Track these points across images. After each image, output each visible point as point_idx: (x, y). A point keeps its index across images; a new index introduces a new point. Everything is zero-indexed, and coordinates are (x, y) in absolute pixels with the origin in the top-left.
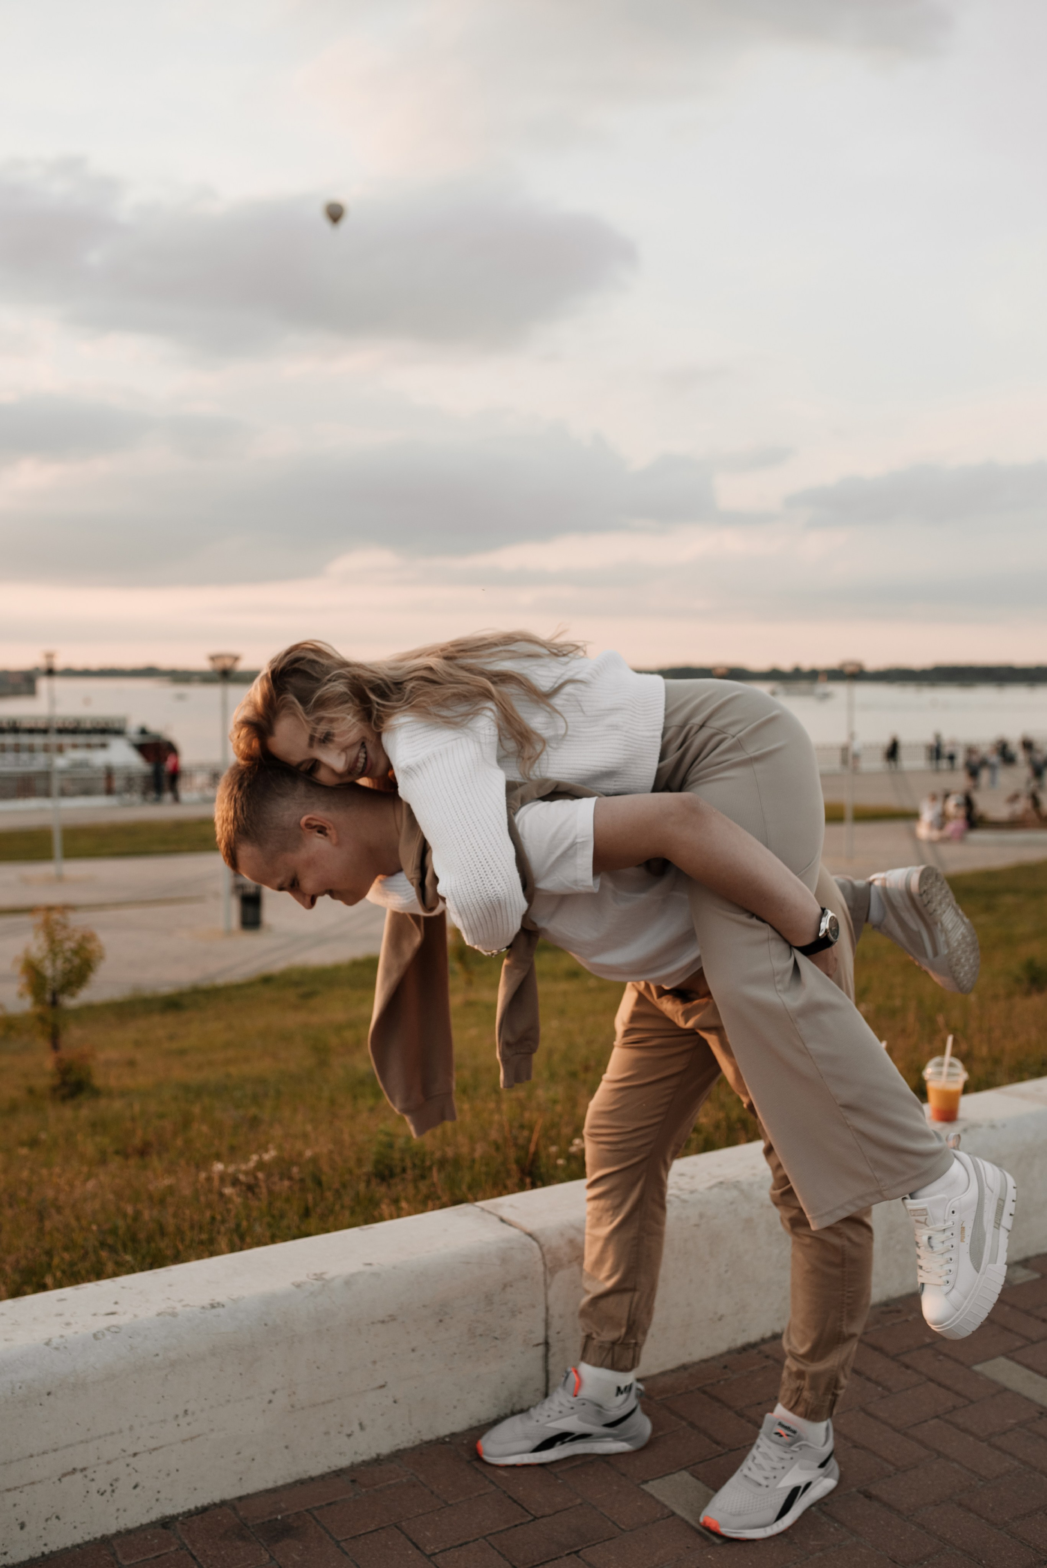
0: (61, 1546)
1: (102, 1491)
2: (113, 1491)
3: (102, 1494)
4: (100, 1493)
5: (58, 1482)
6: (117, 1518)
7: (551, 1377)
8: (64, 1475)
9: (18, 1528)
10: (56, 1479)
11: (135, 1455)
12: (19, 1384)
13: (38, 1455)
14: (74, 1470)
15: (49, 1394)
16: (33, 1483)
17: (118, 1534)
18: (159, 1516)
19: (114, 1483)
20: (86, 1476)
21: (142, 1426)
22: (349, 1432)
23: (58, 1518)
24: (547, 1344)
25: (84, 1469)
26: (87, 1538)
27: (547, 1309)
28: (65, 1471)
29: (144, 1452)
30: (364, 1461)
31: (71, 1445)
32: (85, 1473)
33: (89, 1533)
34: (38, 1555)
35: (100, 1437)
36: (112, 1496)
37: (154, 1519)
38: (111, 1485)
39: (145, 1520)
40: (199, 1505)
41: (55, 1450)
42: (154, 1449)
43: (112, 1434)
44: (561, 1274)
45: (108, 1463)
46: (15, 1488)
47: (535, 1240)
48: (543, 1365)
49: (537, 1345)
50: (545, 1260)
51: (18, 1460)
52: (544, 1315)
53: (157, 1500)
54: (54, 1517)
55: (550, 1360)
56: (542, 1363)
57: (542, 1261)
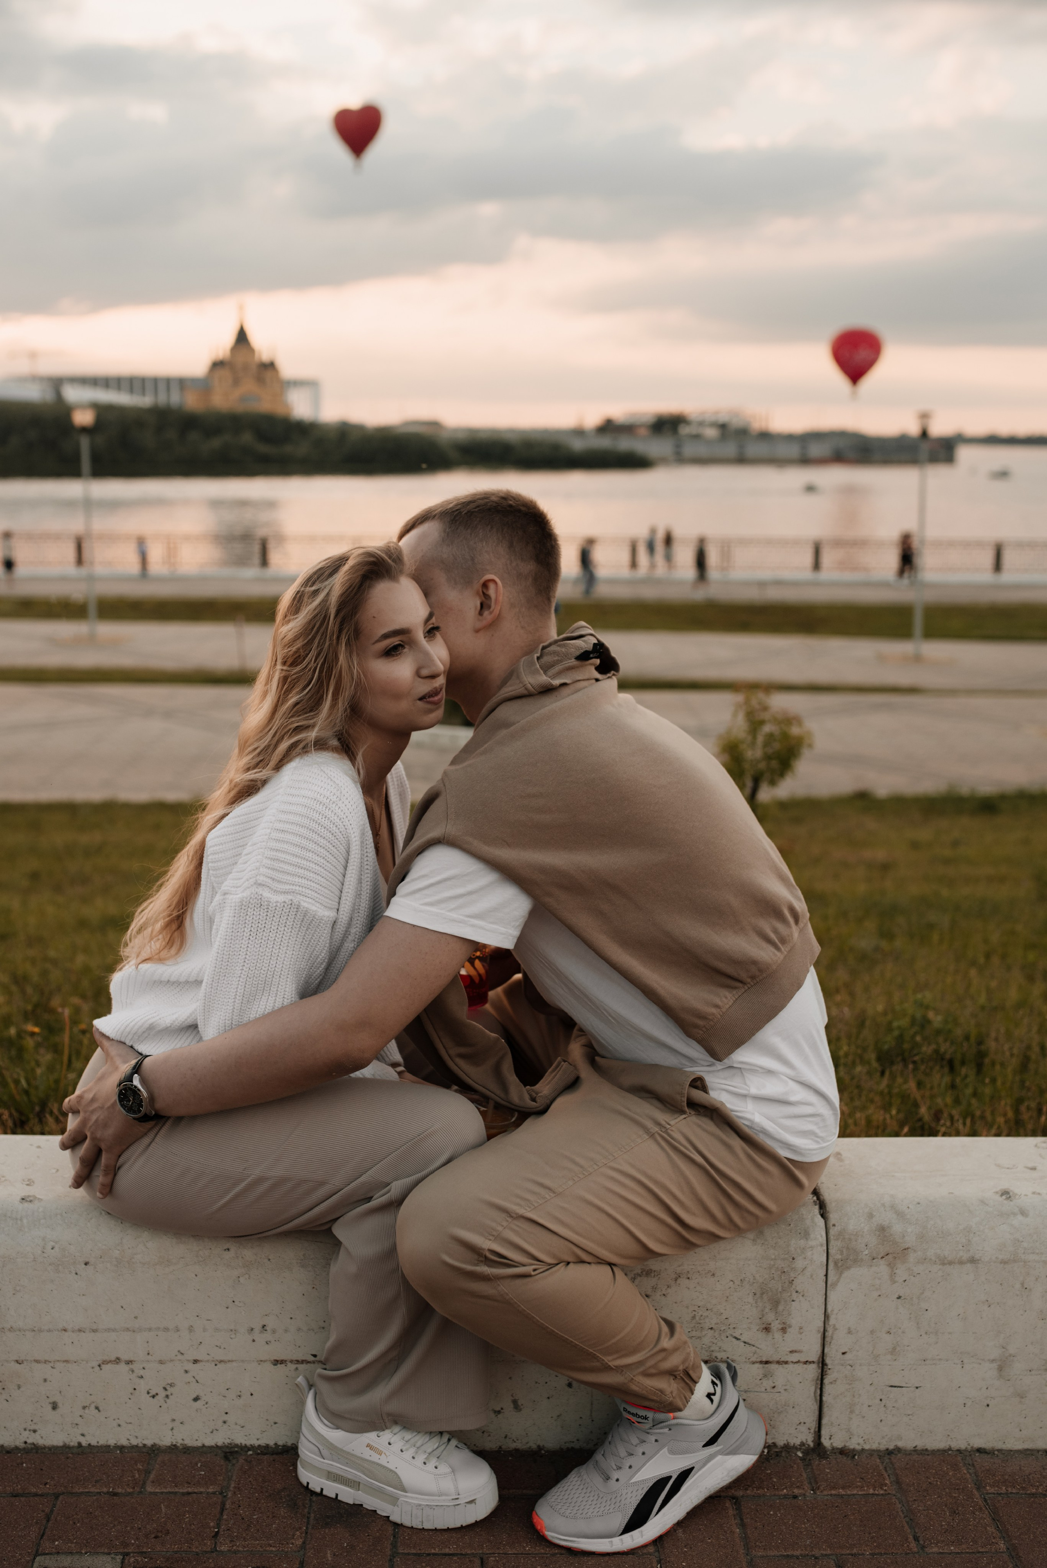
0: (102, 1442)
1: (153, 1393)
2: (167, 1396)
3: (153, 1397)
4: (150, 1395)
5: (98, 1368)
6: (172, 1429)
7: (825, 1410)
8: (105, 1362)
9: (50, 1407)
10: (95, 1364)
11: (196, 1361)
12: (52, 1244)
13: (73, 1331)
14: (118, 1360)
15: (86, 1264)
16: (67, 1361)
17: (173, 1448)
18: (227, 1441)
19: (168, 1387)
20: (133, 1371)
21: (205, 1330)
22: (498, 1409)
23: (97, 1408)
24: (822, 1363)
25: (129, 1362)
26: (134, 1442)
27: (826, 1316)
28: (106, 1358)
29: (208, 1361)
30: (517, 1450)
31: (114, 1330)
32: (131, 1366)
33: (137, 1437)
34: (74, 1444)
35: (150, 1329)
36: (165, 1402)
37: (220, 1444)
38: (165, 1389)
39: (209, 1441)
40: (280, 1443)
41: (95, 1331)
42: (221, 1361)
43: (166, 1329)
44: (856, 1273)
45: (161, 1362)
46: (46, 1362)
47: (823, 1216)
48: (815, 1393)
49: (806, 1362)
50: (830, 1247)
51: (49, 1331)
52: (822, 1325)
53: (225, 1422)
54: (93, 1407)
55: (828, 1388)
56: (813, 1389)
57: (825, 1248)
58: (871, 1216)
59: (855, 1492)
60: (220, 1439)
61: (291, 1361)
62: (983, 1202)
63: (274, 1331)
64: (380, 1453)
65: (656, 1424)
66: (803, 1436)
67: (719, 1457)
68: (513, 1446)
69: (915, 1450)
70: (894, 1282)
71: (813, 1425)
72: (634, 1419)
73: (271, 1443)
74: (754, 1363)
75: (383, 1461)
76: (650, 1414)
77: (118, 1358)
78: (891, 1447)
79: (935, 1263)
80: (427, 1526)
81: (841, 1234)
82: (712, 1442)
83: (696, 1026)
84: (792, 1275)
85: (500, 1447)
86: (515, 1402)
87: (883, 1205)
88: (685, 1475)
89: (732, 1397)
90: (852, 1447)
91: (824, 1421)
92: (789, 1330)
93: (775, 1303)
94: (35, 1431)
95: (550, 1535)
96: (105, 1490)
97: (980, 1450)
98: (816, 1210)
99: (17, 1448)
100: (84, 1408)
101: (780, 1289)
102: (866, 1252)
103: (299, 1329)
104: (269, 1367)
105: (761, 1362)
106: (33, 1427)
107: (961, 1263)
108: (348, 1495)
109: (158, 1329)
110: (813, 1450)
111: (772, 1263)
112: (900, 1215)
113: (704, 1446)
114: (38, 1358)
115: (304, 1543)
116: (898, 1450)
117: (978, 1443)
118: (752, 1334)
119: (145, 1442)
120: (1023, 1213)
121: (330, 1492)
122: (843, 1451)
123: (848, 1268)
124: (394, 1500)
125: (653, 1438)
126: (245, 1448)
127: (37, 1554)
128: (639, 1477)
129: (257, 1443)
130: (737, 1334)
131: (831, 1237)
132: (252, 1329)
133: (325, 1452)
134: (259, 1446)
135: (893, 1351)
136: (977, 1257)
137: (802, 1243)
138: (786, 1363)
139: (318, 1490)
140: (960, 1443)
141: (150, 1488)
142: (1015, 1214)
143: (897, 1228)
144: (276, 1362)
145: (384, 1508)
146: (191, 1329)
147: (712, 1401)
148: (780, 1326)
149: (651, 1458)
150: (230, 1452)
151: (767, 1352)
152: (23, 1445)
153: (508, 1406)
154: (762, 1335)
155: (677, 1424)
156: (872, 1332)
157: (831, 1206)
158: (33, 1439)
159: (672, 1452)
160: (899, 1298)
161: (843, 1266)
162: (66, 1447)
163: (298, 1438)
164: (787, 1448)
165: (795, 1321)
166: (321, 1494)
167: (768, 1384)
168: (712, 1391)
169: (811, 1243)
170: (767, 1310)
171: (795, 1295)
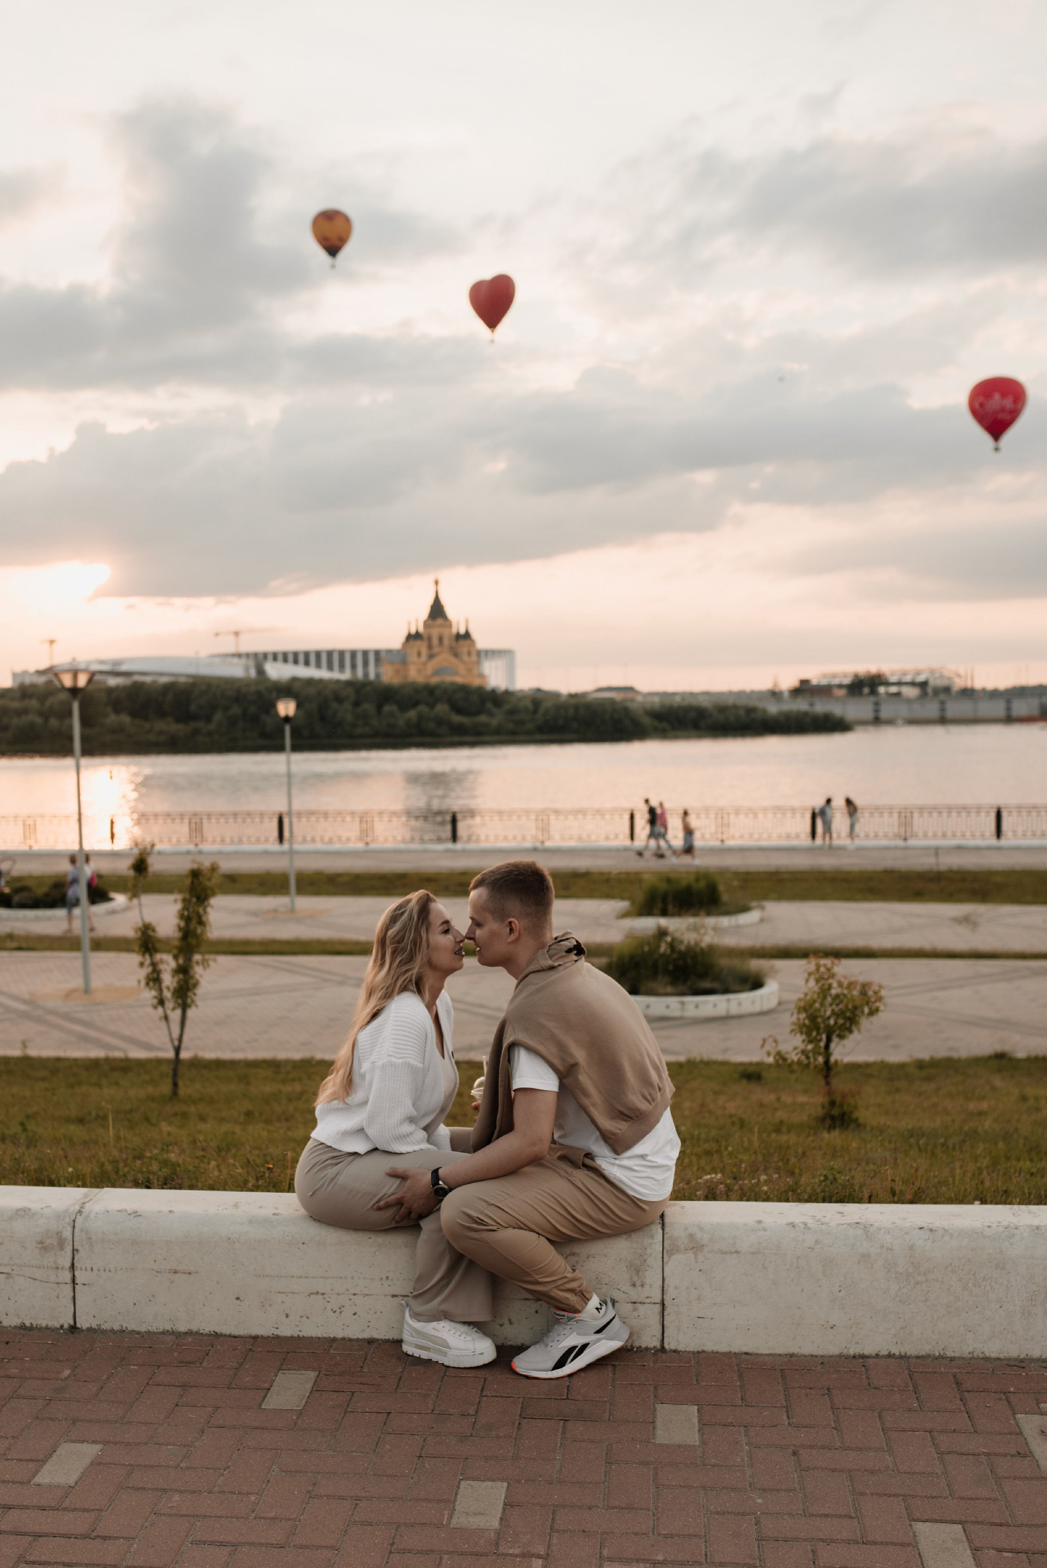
0: (309, 1335)
1: (334, 1310)
2: (341, 1312)
3: (334, 1312)
5: (309, 1296)
6: (343, 1329)
7: (665, 1329)
8: (312, 1294)
9: (285, 1316)
10: (307, 1294)
11: (355, 1294)
12: (288, 1233)
13: (297, 1277)
14: (317, 1293)
15: (303, 1244)
16: (293, 1293)
17: (343, 1339)
18: (370, 1336)
20: (324, 1298)
21: (359, 1278)
22: (501, 1323)
23: (307, 1317)
24: (663, 1305)
25: (323, 1294)
26: (325, 1335)
27: (664, 1279)
28: (312, 1292)
29: (360, 1294)
30: (511, 1346)
31: (316, 1278)
32: (324, 1296)
33: (326, 1333)
34: (296, 1335)
35: (333, 1278)
36: (340, 1315)
37: (366, 1338)
38: (340, 1308)
39: (361, 1336)
40: (395, 1338)
41: (307, 1278)
42: (367, 1295)
43: (341, 1278)
44: (677, 1257)
45: (338, 1294)
46: (284, 1293)
47: (663, 1230)
48: (660, 1320)
49: (654, 1303)
50: (665, 1244)
51: (285, 1277)
52: (661, 1283)
53: (368, 1326)
54: (305, 1317)
55: (666, 1317)
56: (659, 1317)
57: (662, 1243)
58: (686, 1229)
59: (675, 1365)
60: (366, 1335)
61: (401, 1296)
62: (745, 1225)
63: (392, 1280)
64: (439, 1331)
65: (570, 1319)
66: (655, 1343)
67: (603, 1341)
68: (510, 1343)
69: (712, 1352)
70: (698, 1262)
71: (660, 1337)
72: (559, 1317)
73: (391, 1338)
74: (628, 1303)
75: (440, 1335)
76: (565, 1314)
77: (318, 1292)
78: (700, 1350)
79: (718, 1253)
80: (461, 1366)
81: (669, 1235)
82: (599, 1331)
83: (611, 1139)
84: (645, 1257)
85: (503, 1344)
86: (510, 1320)
87: (694, 1225)
88: (584, 1347)
89: (611, 1313)
90: (680, 1349)
91: (665, 1335)
92: (645, 1286)
93: (638, 1271)
94: (277, 1328)
95: (518, 1370)
96: (311, 1351)
97: (746, 1353)
98: (660, 1226)
99: (269, 1337)
100: (301, 1317)
101: (640, 1264)
102: (683, 1247)
103: (404, 1279)
104: (390, 1298)
105: (632, 1303)
106: (277, 1326)
107: (731, 1253)
108: (425, 1355)
109: (337, 1277)
110: (660, 1350)
111: (635, 1250)
112: (701, 1229)
113: (595, 1333)
114: (280, 1291)
115: (403, 1371)
116: (704, 1351)
117: (745, 1350)
118: (626, 1287)
119: (330, 1336)
120: (765, 1230)
121: (416, 1355)
122: (675, 1351)
123: (673, 1254)
124: (445, 1354)
125: (569, 1327)
126: (377, 1340)
127: (280, 1370)
128: (561, 1346)
129: (384, 1338)
130: (619, 1287)
131: (665, 1238)
132: (382, 1279)
133: (414, 1334)
134: (385, 1339)
135: (698, 1299)
136: (739, 1250)
137: (650, 1241)
138: (644, 1303)
139: (411, 1354)
140: (735, 1349)
141: (332, 1351)
142: (760, 1230)
143: (699, 1235)
144: (393, 1296)
145: (441, 1359)
146: (352, 1278)
147: (599, 1312)
148: (641, 1284)
149: (569, 1336)
150: (370, 1341)
151: (635, 1298)
152: (271, 1335)
153: (507, 1322)
154: (631, 1288)
155: (580, 1320)
156: (687, 1288)
157: (666, 1225)
158: (277, 1332)
159: (578, 1334)
160: (700, 1270)
161: (671, 1253)
162: (292, 1337)
163: (402, 1332)
164: (647, 1349)
165: (648, 1281)
166: (412, 1356)
167: (635, 1314)
168: (599, 1307)
169: (655, 1241)
170: (633, 1275)
171: (647, 1268)
